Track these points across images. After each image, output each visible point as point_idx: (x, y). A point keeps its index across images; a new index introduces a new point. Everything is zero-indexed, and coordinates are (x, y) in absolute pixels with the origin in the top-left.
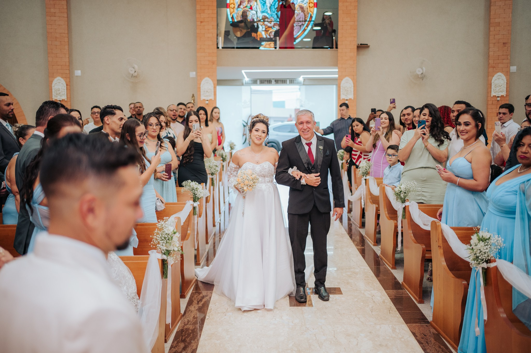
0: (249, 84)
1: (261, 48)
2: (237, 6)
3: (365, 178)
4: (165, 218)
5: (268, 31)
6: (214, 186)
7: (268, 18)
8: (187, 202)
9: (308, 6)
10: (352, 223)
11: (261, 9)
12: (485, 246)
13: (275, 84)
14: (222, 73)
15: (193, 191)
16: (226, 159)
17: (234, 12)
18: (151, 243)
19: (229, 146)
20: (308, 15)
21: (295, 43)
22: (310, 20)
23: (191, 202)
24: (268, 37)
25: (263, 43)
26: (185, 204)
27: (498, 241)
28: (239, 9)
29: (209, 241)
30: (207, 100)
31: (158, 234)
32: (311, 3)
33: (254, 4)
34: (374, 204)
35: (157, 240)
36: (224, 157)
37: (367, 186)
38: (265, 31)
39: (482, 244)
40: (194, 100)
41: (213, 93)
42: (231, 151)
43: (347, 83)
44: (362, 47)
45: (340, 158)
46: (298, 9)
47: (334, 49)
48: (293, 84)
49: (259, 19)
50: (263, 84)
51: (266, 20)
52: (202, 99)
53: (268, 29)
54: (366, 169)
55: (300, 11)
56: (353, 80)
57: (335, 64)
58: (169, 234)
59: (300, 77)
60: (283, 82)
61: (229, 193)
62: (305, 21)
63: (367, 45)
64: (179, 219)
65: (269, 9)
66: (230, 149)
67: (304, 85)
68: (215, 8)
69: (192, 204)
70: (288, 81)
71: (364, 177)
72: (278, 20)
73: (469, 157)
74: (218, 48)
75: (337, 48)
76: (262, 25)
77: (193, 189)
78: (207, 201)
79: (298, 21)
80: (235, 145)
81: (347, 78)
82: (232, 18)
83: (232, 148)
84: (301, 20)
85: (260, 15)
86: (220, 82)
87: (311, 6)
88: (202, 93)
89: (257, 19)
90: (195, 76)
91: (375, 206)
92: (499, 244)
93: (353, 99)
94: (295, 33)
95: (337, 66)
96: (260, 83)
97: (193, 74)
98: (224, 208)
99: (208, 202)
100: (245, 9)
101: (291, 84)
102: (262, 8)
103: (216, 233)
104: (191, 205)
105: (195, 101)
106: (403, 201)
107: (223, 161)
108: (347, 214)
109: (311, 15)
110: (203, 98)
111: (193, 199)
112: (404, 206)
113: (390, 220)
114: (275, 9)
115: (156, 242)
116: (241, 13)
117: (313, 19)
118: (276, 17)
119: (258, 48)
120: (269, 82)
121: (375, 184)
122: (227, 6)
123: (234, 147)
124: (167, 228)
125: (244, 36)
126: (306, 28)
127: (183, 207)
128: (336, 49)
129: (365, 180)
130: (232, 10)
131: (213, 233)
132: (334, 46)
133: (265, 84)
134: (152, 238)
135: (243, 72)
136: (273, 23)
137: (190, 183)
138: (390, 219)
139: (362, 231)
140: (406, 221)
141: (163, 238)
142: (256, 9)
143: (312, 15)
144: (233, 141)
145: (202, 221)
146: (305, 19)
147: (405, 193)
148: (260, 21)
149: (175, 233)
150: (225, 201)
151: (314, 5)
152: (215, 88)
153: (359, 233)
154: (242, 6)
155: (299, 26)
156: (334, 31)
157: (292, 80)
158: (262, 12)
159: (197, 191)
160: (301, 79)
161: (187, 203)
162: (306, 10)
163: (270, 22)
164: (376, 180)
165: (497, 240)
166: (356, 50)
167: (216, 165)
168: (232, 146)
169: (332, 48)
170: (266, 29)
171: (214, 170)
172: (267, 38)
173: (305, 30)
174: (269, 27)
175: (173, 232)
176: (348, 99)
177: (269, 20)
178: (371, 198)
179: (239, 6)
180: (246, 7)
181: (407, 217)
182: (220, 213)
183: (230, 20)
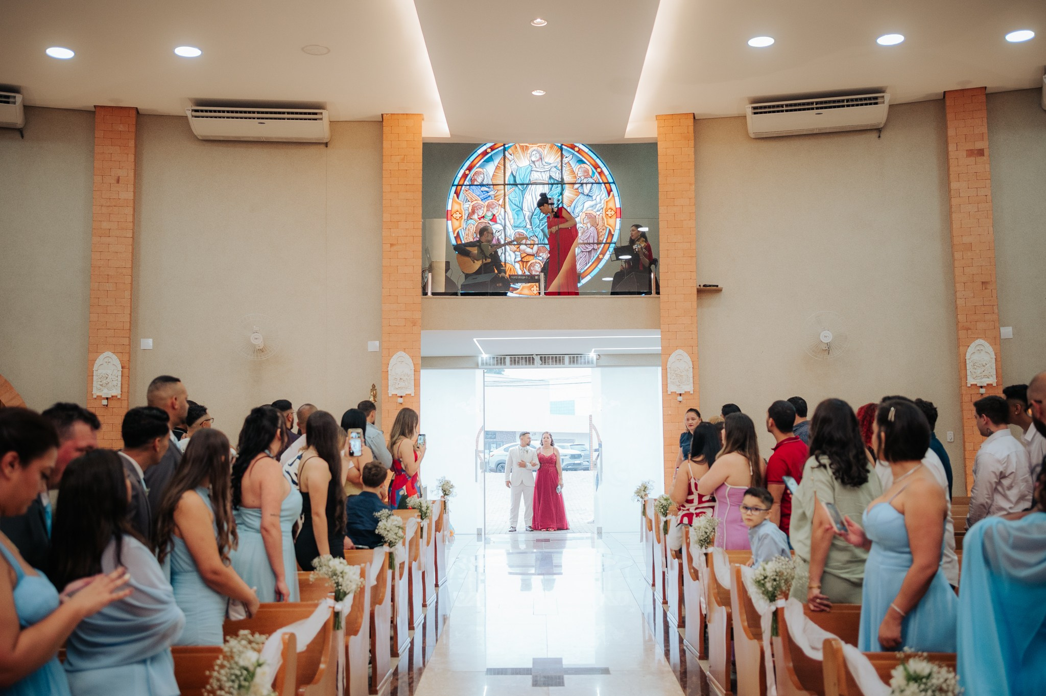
0: (490, 365)
1: (509, 294)
2: (467, 215)
3: (704, 550)
4: (242, 632)
5: (527, 262)
6: (394, 569)
7: (526, 238)
8: (320, 601)
9: (604, 216)
10: (685, 648)
11: (512, 221)
12: (921, 691)
13: (542, 364)
14: (432, 343)
15: (335, 577)
16: (428, 514)
17: (460, 226)
18: (204, 687)
19: (441, 488)
20: (604, 231)
21: (579, 285)
22: (608, 241)
23: (330, 602)
24: (527, 273)
25: (518, 285)
26: (316, 606)
27: (948, 682)
28: (470, 221)
29: (378, 688)
30: (401, 397)
31: (222, 666)
32: (609, 210)
33: (499, 212)
34: (724, 607)
35: (219, 680)
36: (424, 509)
37: (709, 568)
38: (520, 262)
39: (913, 687)
40: (375, 396)
41: (413, 383)
42: (443, 499)
43: (681, 361)
44: (707, 291)
45: (661, 512)
46: (585, 222)
47: (654, 294)
48: (575, 365)
49: (508, 240)
50: (517, 366)
51: (524, 241)
52: (390, 395)
53: (526, 258)
54: (706, 533)
55: (589, 225)
56: (691, 354)
57: (655, 323)
58: (246, 669)
59: (590, 352)
60: (554, 359)
61: (437, 585)
62: (599, 243)
63: (717, 286)
64: (292, 637)
65: (528, 221)
66: (443, 495)
67: (598, 366)
68: (420, 218)
69: (332, 605)
70: (567, 358)
71: (703, 548)
72: (547, 242)
73: (898, 501)
74: (425, 294)
75: (658, 293)
76: (514, 252)
77: (335, 574)
78: (376, 599)
79: (584, 244)
80: (452, 487)
81: (679, 351)
82: (458, 237)
83: (446, 493)
84: (591, 241)
85: (511, 233)
86: (429, 362)
87: (610, 215)
88: (390, 383)
89: (505, 240)
90: (378, 350)
91: (723, 610)
92: (951, 688)
93: (692, 392)
94: (578, 267)
95: (660, 329)
96: (511, 364)
97: (374, 346)
98: (422, 616)
99: (380, 603)
100: (482, 220)
101: (572, 365)
102: (514, 219)
103: (400, 670)
104: (330, 607)
105: (376, 400)
106: (772, 598)
107: (422, 518)
108: (676, 629)
109: (610, 230)
110: (392, 391)
111: (333, 594)
112: (773, 608)
113: (751, 639)
114: (540, 221)
115: (215, 685)
116: (473, 229)
117: (615, 239)
118: (541, 235)
119: (505, 294)
120: (529, 360)
121: (725, 565)
122: (448, 215)
123: (451, 490)
124: (243, 656)
125: (478, 272)
126: (601, 256)
127: (311, 613)
128: (658, 296)
129: (706, 554)
130: (457, 223)
131: (391, 671)
132: (654, 291)
133: (520, 366)
134: (210, 677)
135: (475, 340)
136: (536, 247)
137: (330, 560)
138: (752, 636)
139: (704, 665)
140: (778, 641)
141: (233, 677)
142: (503, 221)
143: (613, 233)
144: (447, 479)
145: (359, 644)
146: (598, 240)
147: (775, 580)
148: (510, 243)
149: (260, 665)
150: (428, 603)
151: (616, 213)
152: (417, 372)
153: (699, 669)
154: (475, 217)
155: (586, 252)
156: (655, 262)
157: (574, 357)
158: (515, 227)
159: (343, 577)
160: (592, 355)
161: (321, 603)
162: (600, 223)
163: (531, 244)
164: (727, 556)
165: (946, 680)
166: (695, 296)
167: (398, 526)
168: (446, 487)
169: (650, 293)
170: (522, 258)
171: (395, 537)
172: (524, 275)
173: (599, 260)
174: (528, 255)
175: (256, 664)
176: (682, 392)
177: (529, 242)
178: (718, 593)
179: (470, 217)
180: (483, 217)
181: (780, 632)
182: (411, 627)
183: (454, 242)
